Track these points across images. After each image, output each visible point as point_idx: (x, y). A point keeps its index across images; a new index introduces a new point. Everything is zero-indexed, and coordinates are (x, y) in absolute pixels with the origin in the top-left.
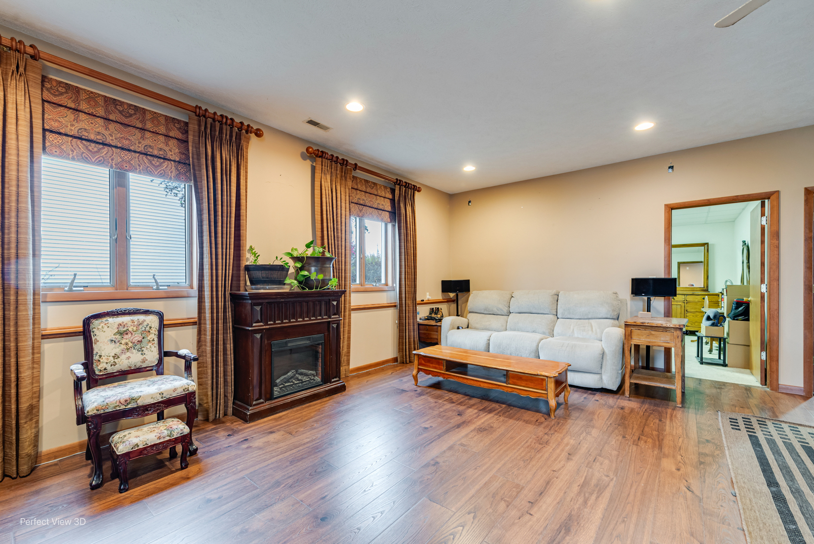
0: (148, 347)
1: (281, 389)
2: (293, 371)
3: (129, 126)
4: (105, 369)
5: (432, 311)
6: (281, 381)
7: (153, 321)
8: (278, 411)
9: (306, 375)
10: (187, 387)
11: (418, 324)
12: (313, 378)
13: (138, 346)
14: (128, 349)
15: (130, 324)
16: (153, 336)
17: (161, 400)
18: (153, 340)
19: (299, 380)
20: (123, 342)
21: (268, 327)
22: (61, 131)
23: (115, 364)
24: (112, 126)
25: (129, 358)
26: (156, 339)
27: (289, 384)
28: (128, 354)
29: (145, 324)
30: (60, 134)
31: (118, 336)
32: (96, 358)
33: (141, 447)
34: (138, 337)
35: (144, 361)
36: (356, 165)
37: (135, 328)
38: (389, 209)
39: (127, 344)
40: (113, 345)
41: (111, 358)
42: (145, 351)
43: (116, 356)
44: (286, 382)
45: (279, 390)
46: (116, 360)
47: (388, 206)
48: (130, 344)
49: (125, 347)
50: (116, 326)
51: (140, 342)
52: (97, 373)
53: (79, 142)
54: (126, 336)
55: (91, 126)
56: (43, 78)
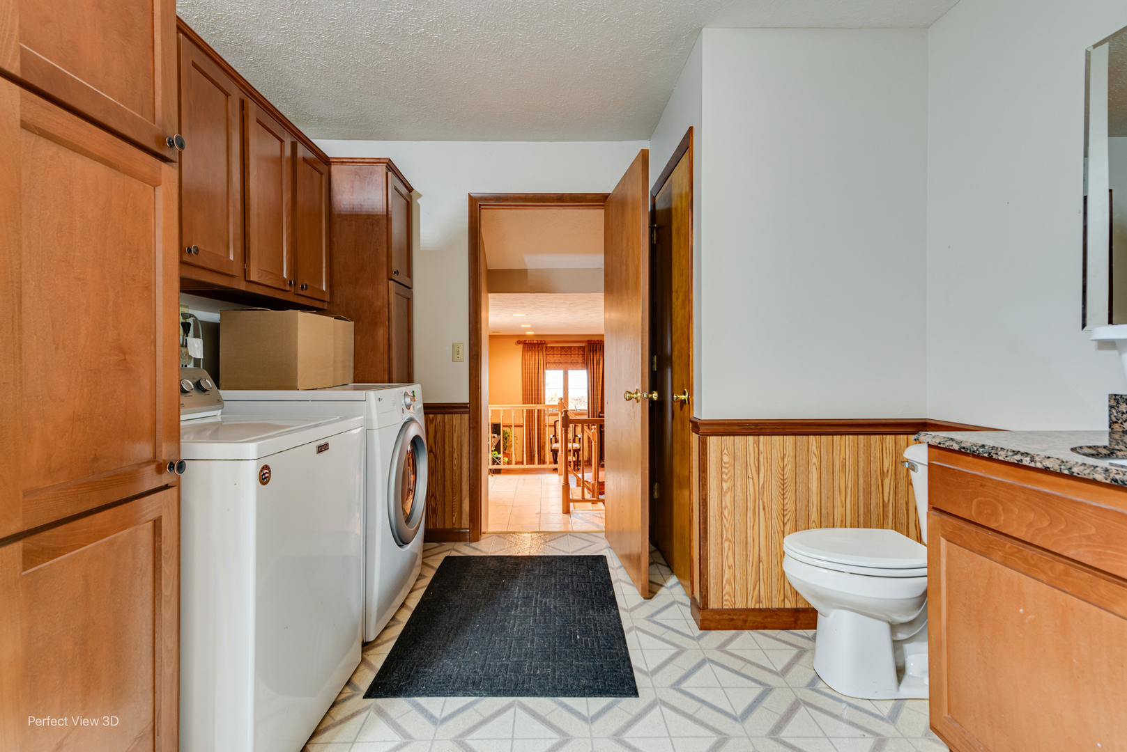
3: (567, 354)
24: (562, 355)
53: (553, 364)
55: (557, 358)
56: (546, 347)
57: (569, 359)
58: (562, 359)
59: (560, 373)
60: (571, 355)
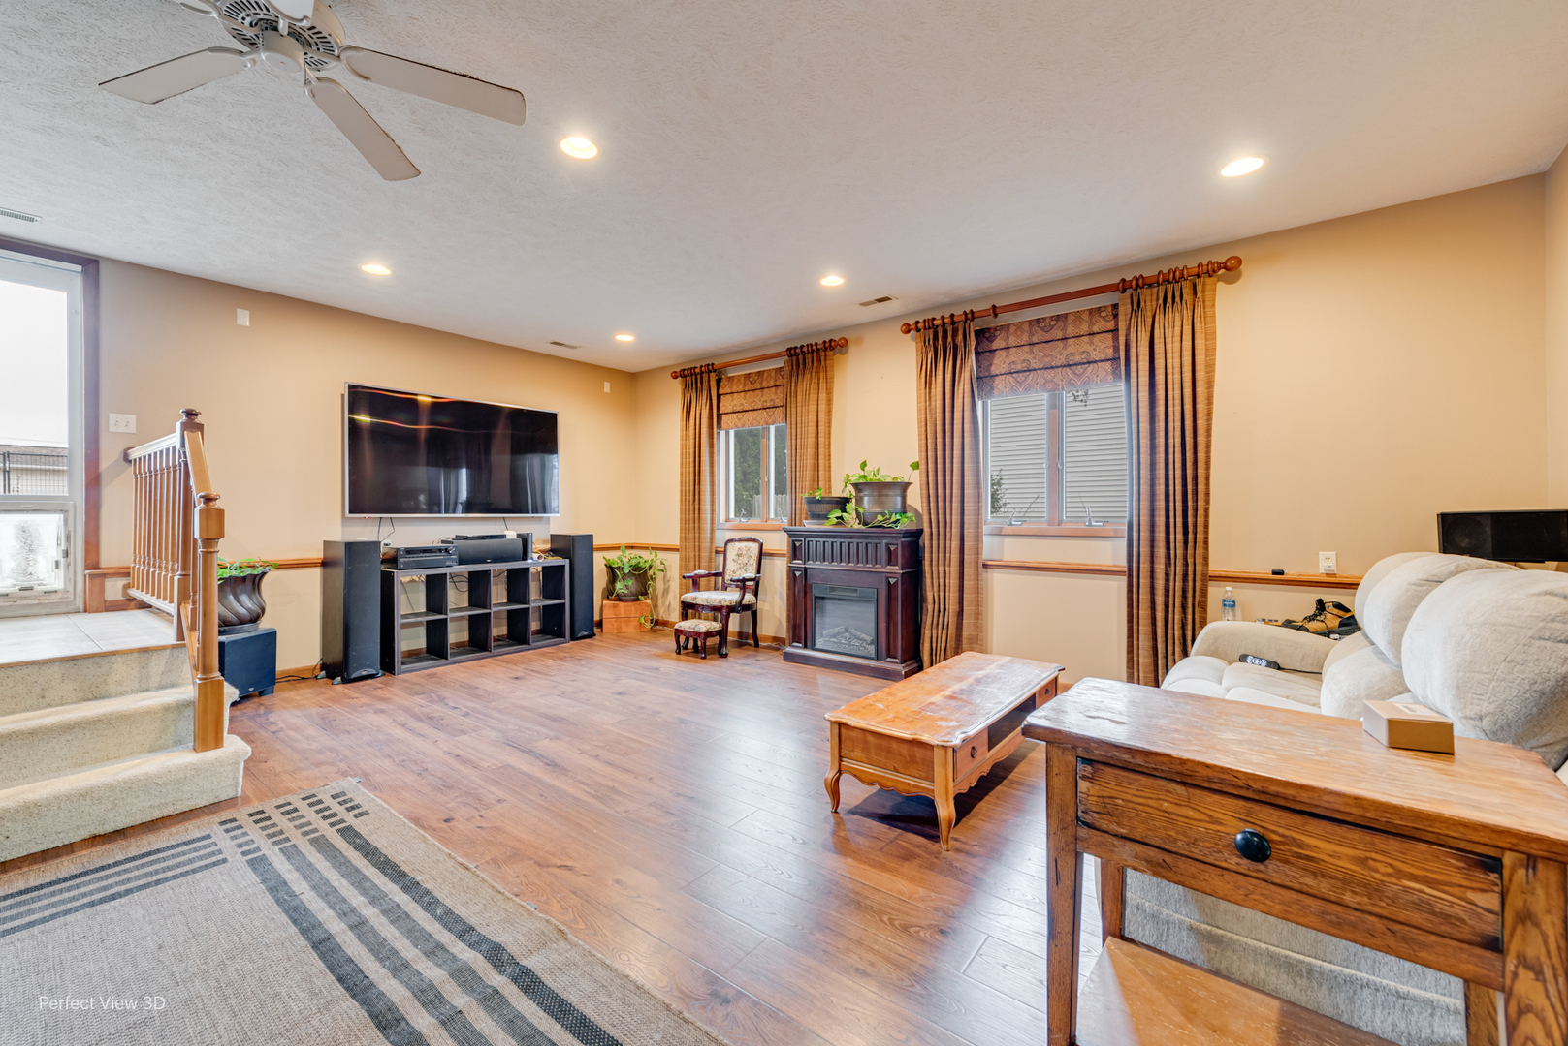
0: (751, 566)
1: (825, 641)
2: (841, 627)
6: (827, 633)
7: (755, 547)
8: (813, 665)
9: (856, 637)
13: (746, 568)
14: (741, 569)
15: (744, 549)
16: (755, 560)
18: (754, 563)
19: (845, 640)
20: (739, 560)
21: (806, 565)
22: (726, 412)
26: (756, 563)
29: (751, 551)
31: (737, 558)
32: (726, 570)
34: (746, 559)
36: (994, 307)
37: (746, 553)
38: (1108, 353)
39: (741, 565)
40: (734, 562)
41: (732, 572)
44: (831, 637)
45: (823, 642)
49: (739, 567)
50: (738, 549)
51: (747, 565)
54: (741, 557)
55: (738, 401)
60: (762, 388)
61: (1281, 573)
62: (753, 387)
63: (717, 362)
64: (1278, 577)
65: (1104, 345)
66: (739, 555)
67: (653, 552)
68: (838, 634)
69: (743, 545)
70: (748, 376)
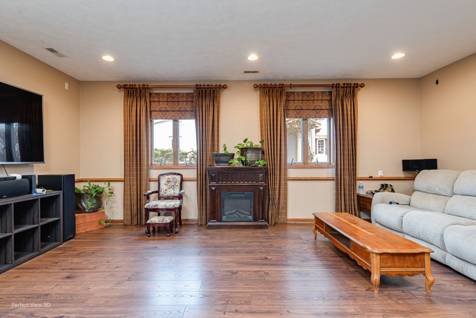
0: (176, 188)
2: (235, 210)
3: (174, 102)
4: (163, 194)
5: (383, 186)
6: (228, 213)
7: (178, 178)
8: (222, 228)
9: (243, 213)
10: (174, 205)
11: (358, 196)
12: (247, 216)
13: (173, 187)
14: (170, 188)
15: (171, 178)
16: (178, 184)
17: (165, 208)
18: (178, 186)
19: (238, 215)
20: (169, 185)
21: (218, 184)
22: (155, 110)
23: (165, 193)
24: (169, 104)
25: (170, 191)
26: (179, 186)
27: (232, 216)
28: (170, 190)
29: (176, 179)
30: (155, 111)
31: (167, 183)
32: (160, 190)
33: (153, 222)
34: (173, 184)
35: (174, 193)
36: (291, 84)
37: (172, 180)
38: (328, 107)
39: (169, 186)
40: (165, 186)
41: (165, 191)
42: (175, 190)
43: (166, 190)
44: (230, 215)
45: (226, 218)
46: (166, 192)
47: (325, 105)
48: (171, 186)
49: (168, 187)
50: (167, 179)
51: (174, 186)
52: (161, 195)
53: (160, 112)
54: (169, 183)
55: (163, 106)
56: (150, 94)
57: (177, 107)
58: (169, 107)
59: (170, 123)
60: (179, 101)
61: (372, 177)
62: (173, 100)
63: (150, 84)
64: (371, 178)
65: (326, 104)
66: (168, 182)
67: (107, 183)
68: (233, 213)
69: (170, 176)
70: (170, 94)
